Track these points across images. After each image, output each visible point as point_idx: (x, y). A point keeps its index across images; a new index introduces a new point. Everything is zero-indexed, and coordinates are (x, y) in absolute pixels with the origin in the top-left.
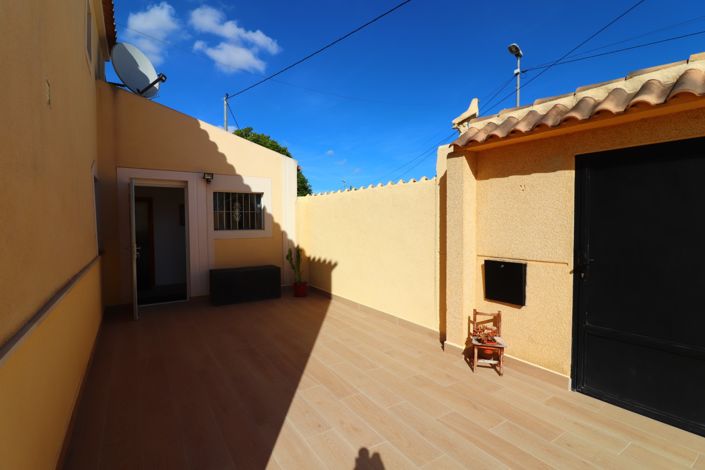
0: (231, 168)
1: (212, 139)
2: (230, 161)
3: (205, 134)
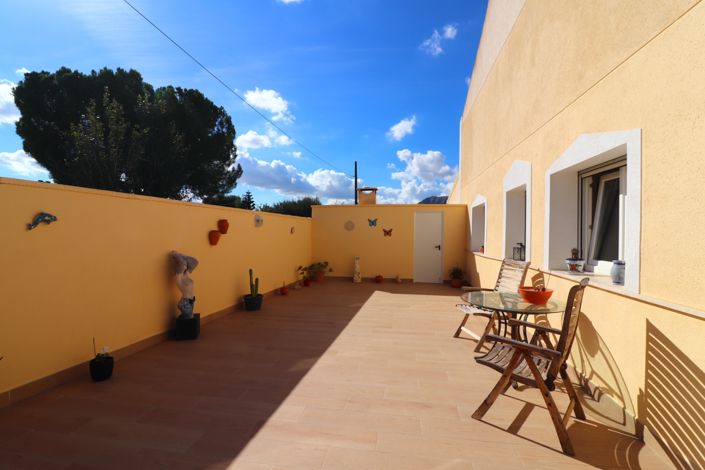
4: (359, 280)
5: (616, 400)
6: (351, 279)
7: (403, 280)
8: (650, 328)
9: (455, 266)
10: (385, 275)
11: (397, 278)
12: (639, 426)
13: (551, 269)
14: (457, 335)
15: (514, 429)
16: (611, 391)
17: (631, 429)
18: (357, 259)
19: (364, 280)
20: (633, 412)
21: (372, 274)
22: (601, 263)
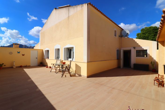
0: (140, 46)
1: (136, 41)
2: (139, 44)
3: (134, 40)
4: (15, 67)
5: (73, 72)
6: (12, 67)
7: (28, 66)
8: (76, 64)
9: (41, 62)
10: (23, 65)
11: (27, 65)
12: (75, 74)
13: (64, 60)
14: (51, 72)
15: (66, 77)
16: (72, 72)
17: (74, 74)
18: (14, 62)
19: (16, 67)
20: (74, 73)
21: (19, 65)
22: (69, 59)
